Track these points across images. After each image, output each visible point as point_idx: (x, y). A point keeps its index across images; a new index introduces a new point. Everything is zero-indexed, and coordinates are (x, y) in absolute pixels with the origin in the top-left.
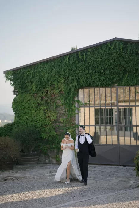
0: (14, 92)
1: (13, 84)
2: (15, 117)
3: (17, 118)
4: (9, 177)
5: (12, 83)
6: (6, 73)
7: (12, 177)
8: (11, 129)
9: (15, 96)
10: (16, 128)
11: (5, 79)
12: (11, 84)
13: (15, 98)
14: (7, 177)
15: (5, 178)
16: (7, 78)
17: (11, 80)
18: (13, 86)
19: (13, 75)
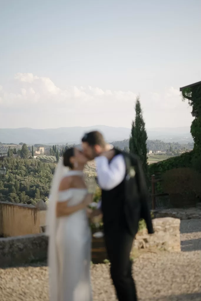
0: (193, 114)
1: (192, 103)
2: (195, 145)
3: (197, 145)
4: (193, 214)
5: (191, 101)
6: (183, 90)
7: (198, 215)
8: (190, 159)
9: (194, 118)
10: (196, 157)
11: (181, 97)
12: (189, 103)
13: (194, 120)
14: (191, 214)
15: (189, 216)
16: (184, 96)
17: (189, 98)
18: (191, 105)
19: (191, 92)
